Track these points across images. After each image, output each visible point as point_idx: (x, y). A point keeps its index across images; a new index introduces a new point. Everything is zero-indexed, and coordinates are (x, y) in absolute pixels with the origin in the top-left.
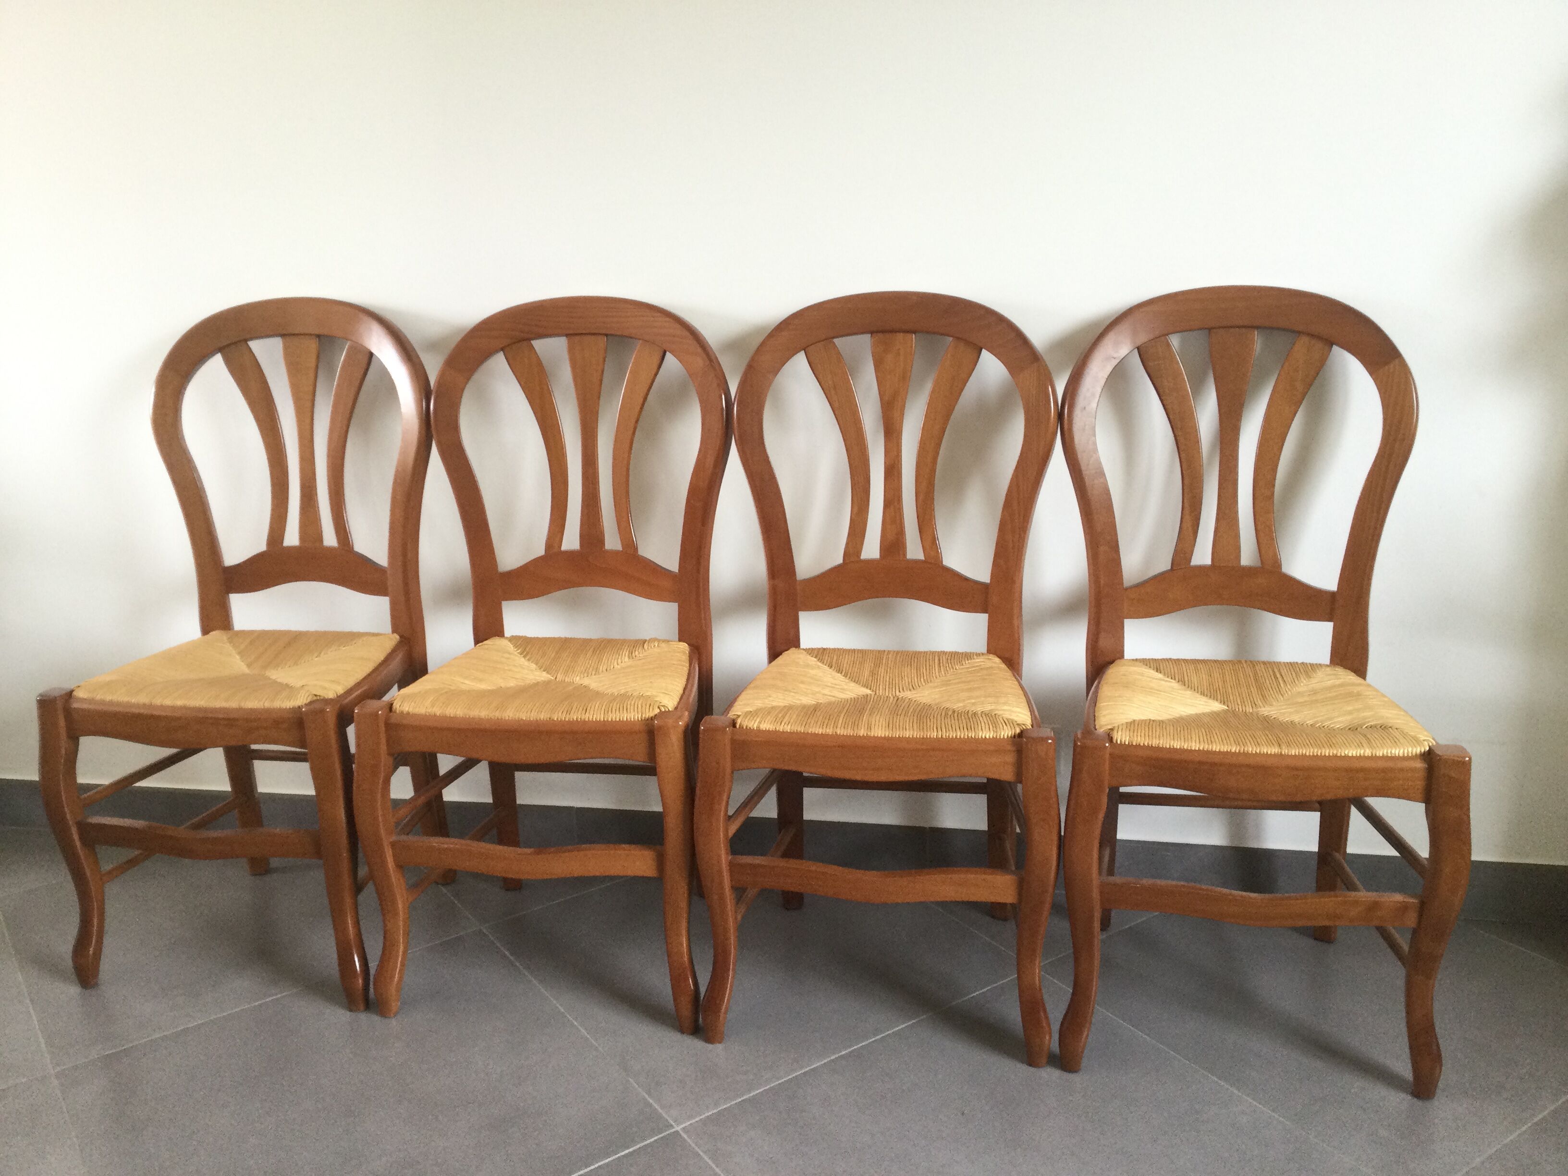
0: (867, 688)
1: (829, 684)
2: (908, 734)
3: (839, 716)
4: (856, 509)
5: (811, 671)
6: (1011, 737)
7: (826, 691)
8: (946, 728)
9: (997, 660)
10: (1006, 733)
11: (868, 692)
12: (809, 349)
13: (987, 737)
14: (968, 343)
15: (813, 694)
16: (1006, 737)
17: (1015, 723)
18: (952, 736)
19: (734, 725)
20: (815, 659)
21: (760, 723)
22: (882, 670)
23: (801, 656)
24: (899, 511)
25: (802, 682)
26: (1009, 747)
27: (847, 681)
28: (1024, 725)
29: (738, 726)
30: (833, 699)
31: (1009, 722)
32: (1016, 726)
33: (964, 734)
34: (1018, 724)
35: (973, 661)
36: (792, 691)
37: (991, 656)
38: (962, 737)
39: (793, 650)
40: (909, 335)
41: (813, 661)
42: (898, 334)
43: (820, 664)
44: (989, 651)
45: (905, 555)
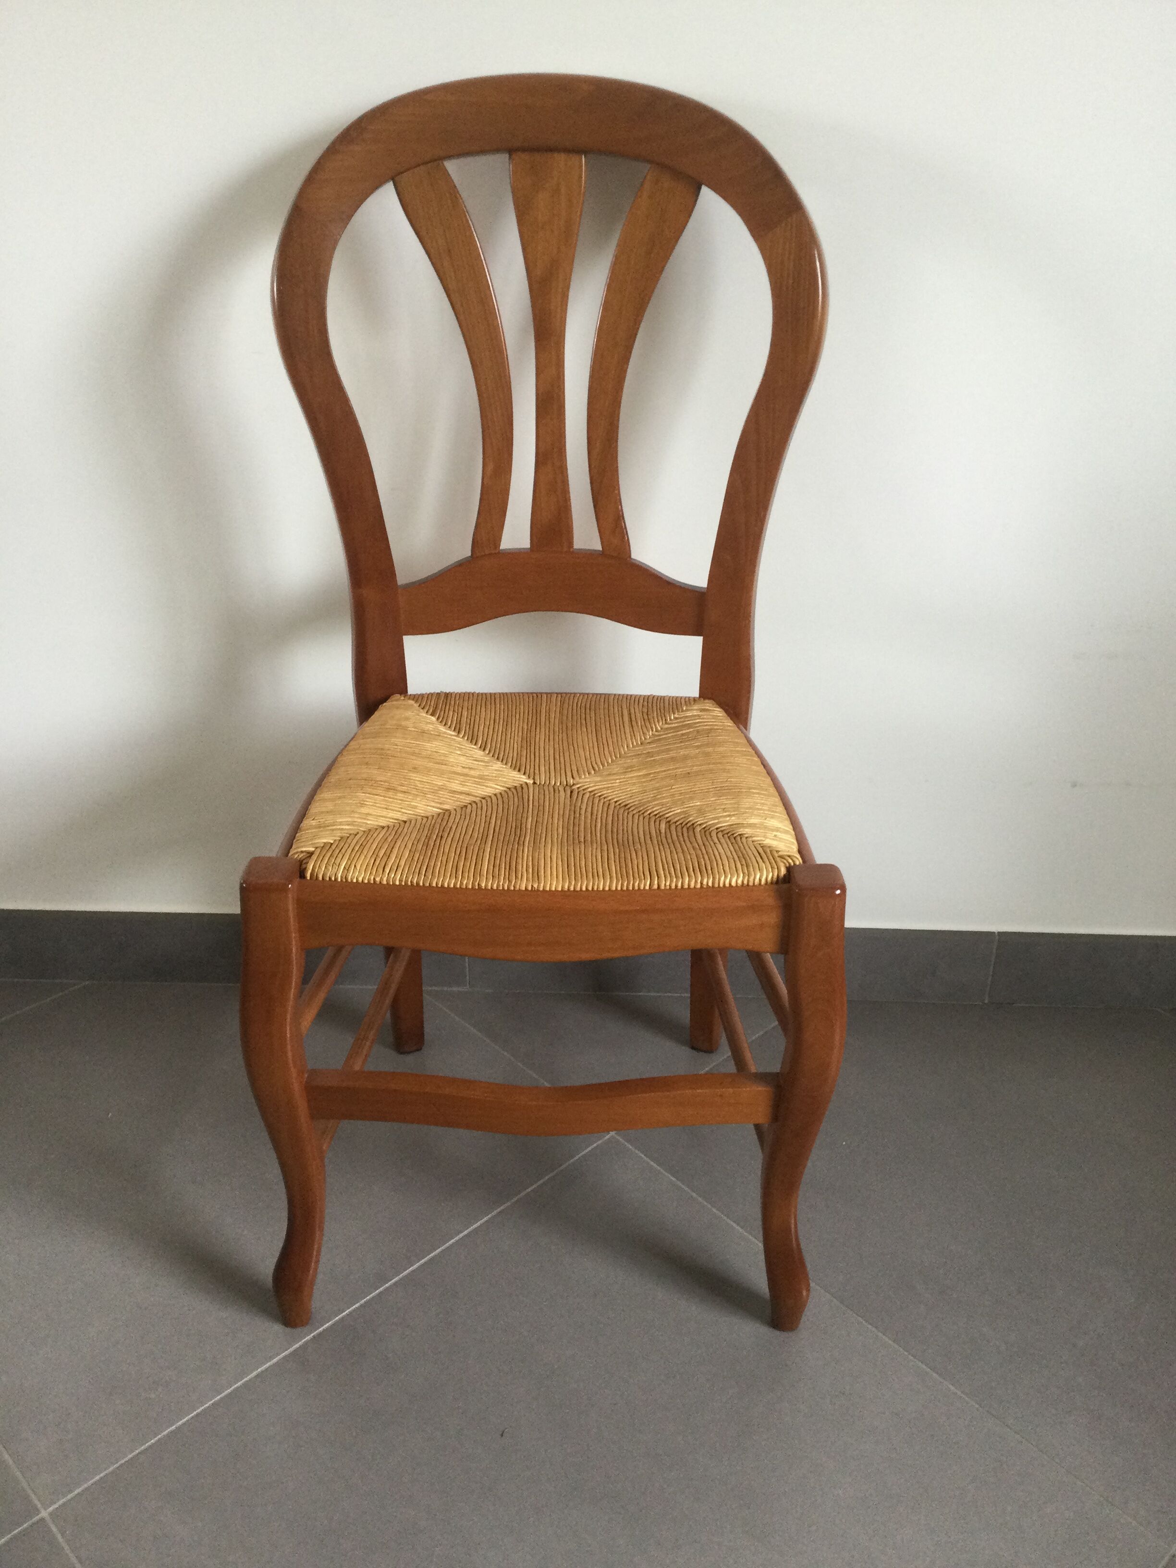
0: (519, 771)
1: (459, 770)
2: (601, 885)
3: (481, 850)
4: (491, 467)
5: (428, 745)
6: (772, 883)
7: (455, 786)
8: (664, 870)
9: (718, 712)
10: (764, 875)
11: (524, 779)
12: (406, 177)
13: (733, 884)
14: (677, 174)
15: (434, 792)
16: (763, 882)
17: (776, 855)
18: (676, 886)
19: (302, 875)
20: (434, 719)
21: (347, 869)
22: (541, 736)
23: (409, 714)
24: (562, 469)
25: (415, 769)
26: (770, 900)
27: (486, 759)
28: (789, 856)
29: (308, 878)
30: (468, 799)
31: (767, 854)
32: (778, 859)
33: (696, 882)
34: (781, 857)
35: (682, 714)
36: (400, 788)
37: (709, 705)
38: (692, 885)
39: (396, 701)
40: (574, 159)
41: (430, 722)
42: (556, 155)
43: (442, 729)
44: (705, 693)
45: (570, 543)
